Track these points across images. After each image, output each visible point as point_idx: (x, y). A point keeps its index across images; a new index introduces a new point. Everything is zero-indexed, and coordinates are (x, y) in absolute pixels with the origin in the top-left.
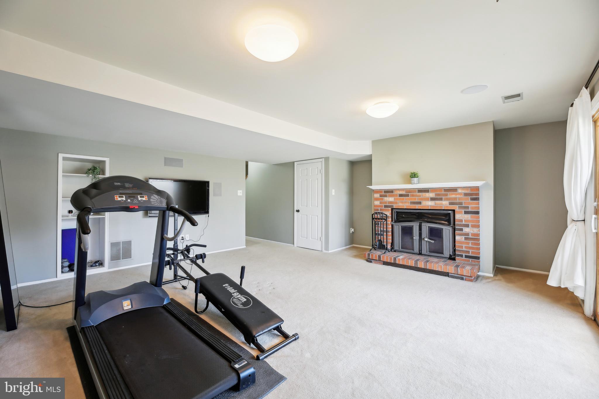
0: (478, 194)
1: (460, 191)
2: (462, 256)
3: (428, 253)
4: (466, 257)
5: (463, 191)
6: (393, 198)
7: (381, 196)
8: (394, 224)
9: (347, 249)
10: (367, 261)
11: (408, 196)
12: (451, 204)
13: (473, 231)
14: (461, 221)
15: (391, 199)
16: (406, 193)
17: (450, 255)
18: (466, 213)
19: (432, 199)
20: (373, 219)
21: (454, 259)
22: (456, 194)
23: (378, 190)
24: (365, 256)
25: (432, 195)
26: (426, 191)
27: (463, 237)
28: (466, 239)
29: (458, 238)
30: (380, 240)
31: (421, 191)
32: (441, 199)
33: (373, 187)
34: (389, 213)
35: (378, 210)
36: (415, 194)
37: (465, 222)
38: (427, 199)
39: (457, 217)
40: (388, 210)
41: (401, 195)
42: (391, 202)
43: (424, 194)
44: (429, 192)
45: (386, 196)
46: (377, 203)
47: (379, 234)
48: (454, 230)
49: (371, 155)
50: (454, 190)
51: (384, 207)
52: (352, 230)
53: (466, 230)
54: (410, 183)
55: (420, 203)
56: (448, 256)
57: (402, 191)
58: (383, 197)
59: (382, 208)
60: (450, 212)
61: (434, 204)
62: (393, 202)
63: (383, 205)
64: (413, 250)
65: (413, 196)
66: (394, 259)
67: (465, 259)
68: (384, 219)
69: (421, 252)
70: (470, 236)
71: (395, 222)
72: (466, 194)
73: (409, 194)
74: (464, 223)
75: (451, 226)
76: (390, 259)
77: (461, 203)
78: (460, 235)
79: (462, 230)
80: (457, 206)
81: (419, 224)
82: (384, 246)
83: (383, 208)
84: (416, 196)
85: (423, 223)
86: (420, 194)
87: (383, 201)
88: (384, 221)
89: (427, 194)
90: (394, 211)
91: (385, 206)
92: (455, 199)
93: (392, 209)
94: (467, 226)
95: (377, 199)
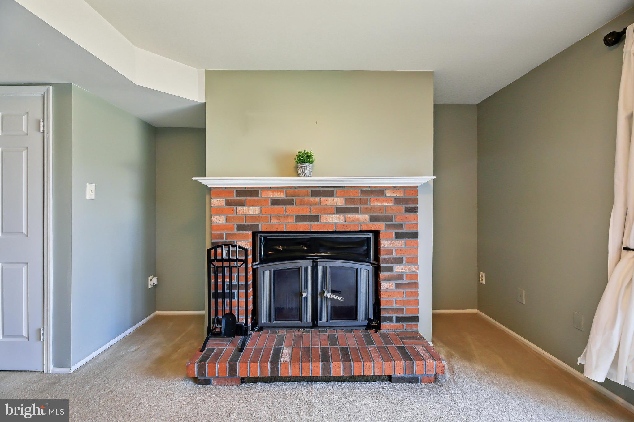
0: (415, 201)
1: (388, 194)
2: (390, 319)
3: (330, 323)
4: (399, 320)
5: (394, 195)
6: (257, 208)
7: (228, 203)
8: (258, 266)
9: (139, 331)
10: (197, 381)
11: (291, 202)
12: (373, 219)
13: (409, 269)
14: (390, 252)
15: (254, 211)
16: (286, 196)
17: (369, 319)
18: (398, 236)
19: (340, 210)
20: (210, 261)
21: (378, 328)
22: (382, 201)
23: (220, 190)
24: (188, 368)
25: (339, 202)
26: (328, 192)
27: (393, 283)
28: (398, 286)
29: (384, 285)
30: (231, 314)
31: (318, 192)
32: (356, 210)
33: (208, 181)
34: (247, 244)
35: (221, 236)
36: (306, 199)
37: (396, 254)
38: (329, 211)
39: (384, 244)
40: (245, 238)
41: (275, 202)
42: (253, 218)
43: (323, 199)
44: (333, 196)
45: (241, 204)
46: (219, 220)
47: (224, 296)
48: (377, 270)
49: (204, 105)
50: (379, 191)
51: (238, 230)
52: (153, 281)
53: (399, 269)
54: (297, 173)
55: (316, 219)
56: (366, 323)
57: (277, 191)
58: (234, 207)
59: (232, 232)
60: (370, 235)
61: (344, 220)
62: (259, 217)
63: (235, 224)
64: (300, 320)
65: (302, 203)
66: (271, 367)
67: (397, 324)
68: (240, 261)
69: (317, 322)
70: (405, 281)
71: (263, 262)
72: (398, 201)
73: (294, 198)
74: (394, 256)
75: (372, 262)
76: (260, 368)
77: (390, 218)
78: (388, 279)
79: (391, 269)
80: (384, 223)
81: (313, 264)
82: (240, 326)
83: (235, 231)
84: (309, 203)
85: (319, 260)
86: (317, 199)
87: (235, 215)
88: (239, 264)
89: (329, 199)
90: (259, 237)
91: (240, 228)
92: (381, 208)
93: (254, 234)
94: (400, 261)
95: (219, 211)
